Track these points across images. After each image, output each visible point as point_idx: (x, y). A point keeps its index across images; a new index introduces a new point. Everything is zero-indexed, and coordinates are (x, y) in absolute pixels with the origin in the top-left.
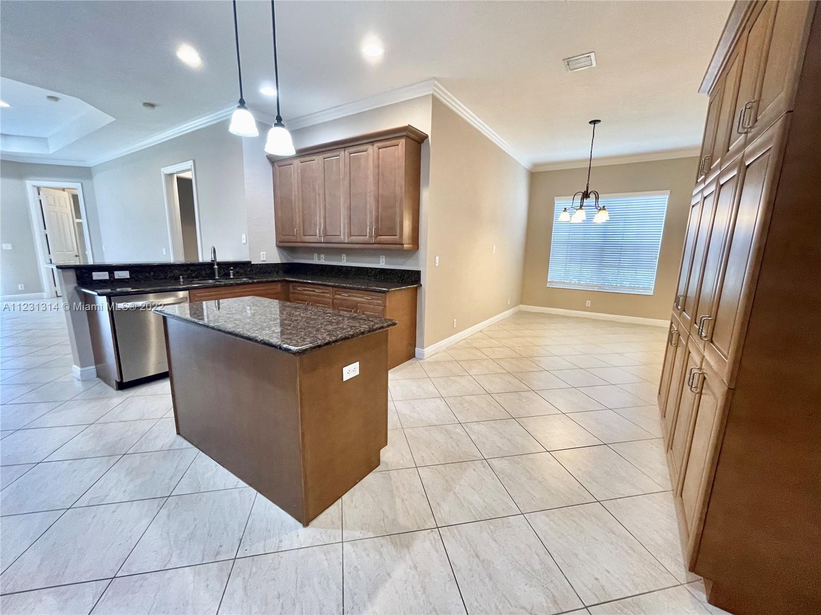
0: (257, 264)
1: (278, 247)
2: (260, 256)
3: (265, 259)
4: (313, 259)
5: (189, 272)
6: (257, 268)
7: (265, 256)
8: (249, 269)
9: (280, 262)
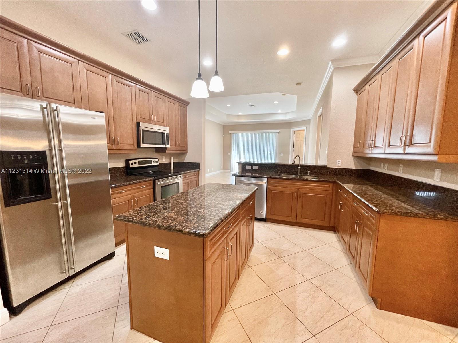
0: (332, 168)
1: (353, 156)
2: (336, 162)
3: (340, 165)
4: (380, 167)
5: (285, 169)
6: (331, 171)
7: (340, 163)
8: (325, 171)
9: (354, 168)
